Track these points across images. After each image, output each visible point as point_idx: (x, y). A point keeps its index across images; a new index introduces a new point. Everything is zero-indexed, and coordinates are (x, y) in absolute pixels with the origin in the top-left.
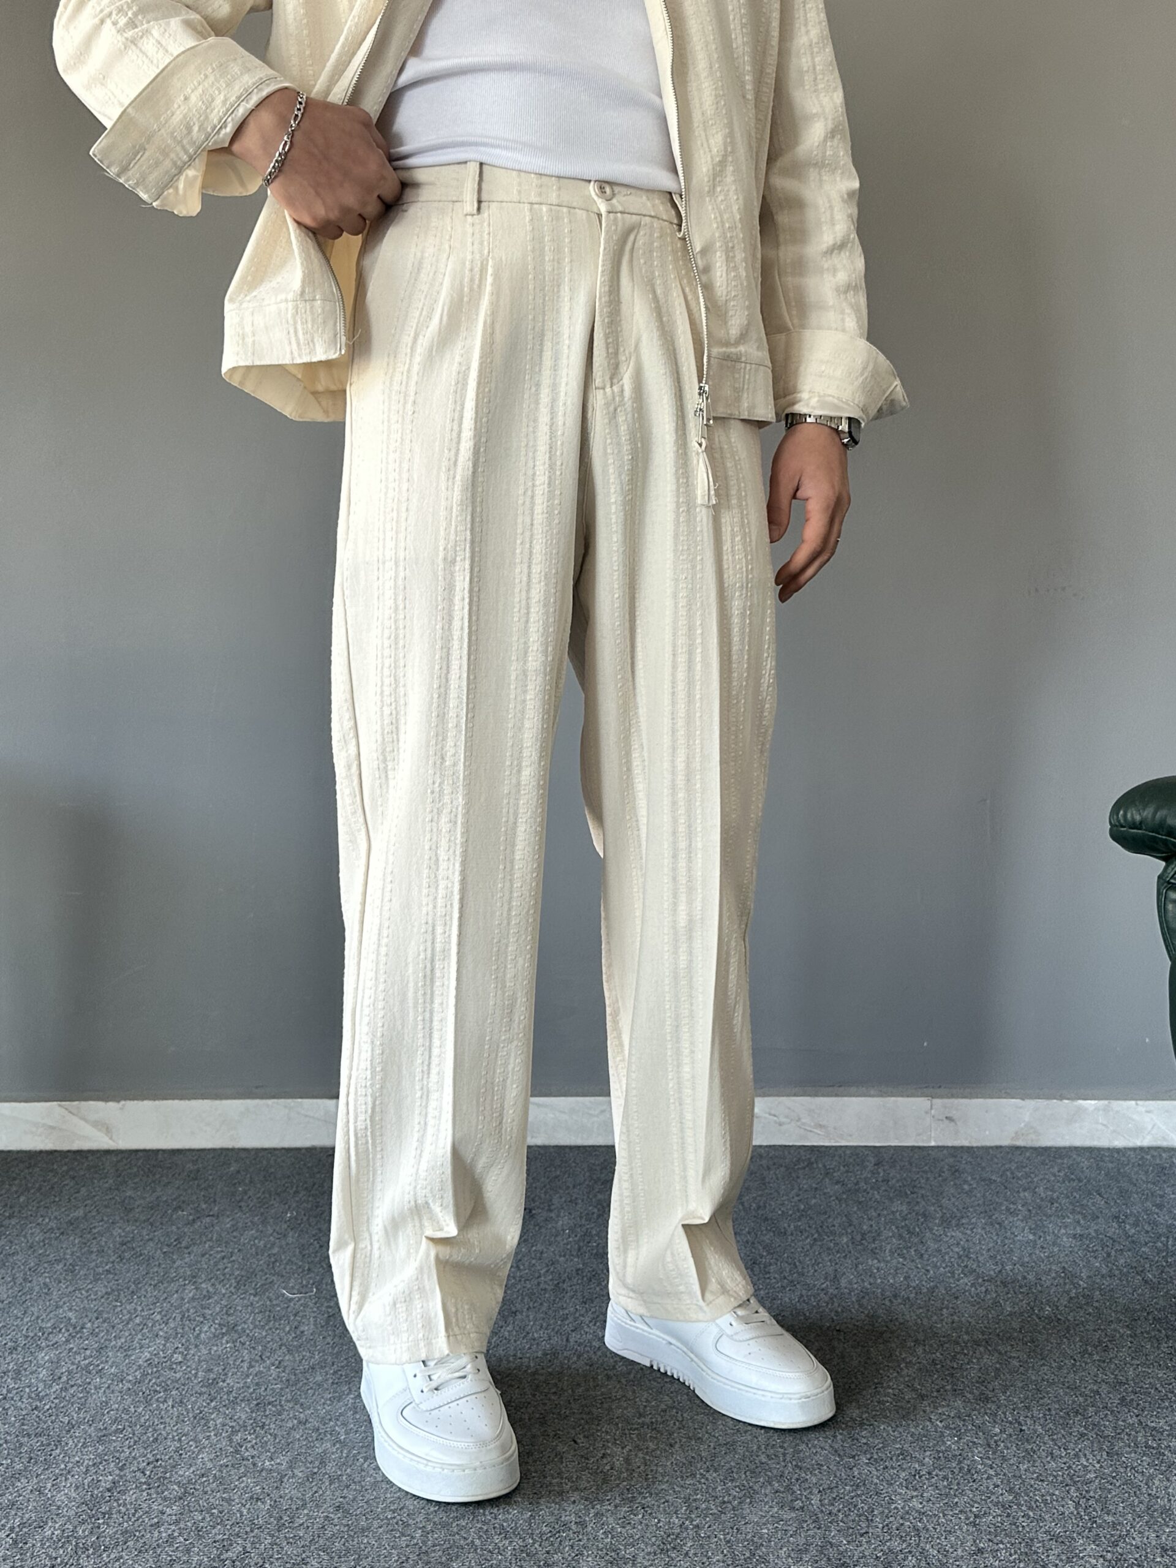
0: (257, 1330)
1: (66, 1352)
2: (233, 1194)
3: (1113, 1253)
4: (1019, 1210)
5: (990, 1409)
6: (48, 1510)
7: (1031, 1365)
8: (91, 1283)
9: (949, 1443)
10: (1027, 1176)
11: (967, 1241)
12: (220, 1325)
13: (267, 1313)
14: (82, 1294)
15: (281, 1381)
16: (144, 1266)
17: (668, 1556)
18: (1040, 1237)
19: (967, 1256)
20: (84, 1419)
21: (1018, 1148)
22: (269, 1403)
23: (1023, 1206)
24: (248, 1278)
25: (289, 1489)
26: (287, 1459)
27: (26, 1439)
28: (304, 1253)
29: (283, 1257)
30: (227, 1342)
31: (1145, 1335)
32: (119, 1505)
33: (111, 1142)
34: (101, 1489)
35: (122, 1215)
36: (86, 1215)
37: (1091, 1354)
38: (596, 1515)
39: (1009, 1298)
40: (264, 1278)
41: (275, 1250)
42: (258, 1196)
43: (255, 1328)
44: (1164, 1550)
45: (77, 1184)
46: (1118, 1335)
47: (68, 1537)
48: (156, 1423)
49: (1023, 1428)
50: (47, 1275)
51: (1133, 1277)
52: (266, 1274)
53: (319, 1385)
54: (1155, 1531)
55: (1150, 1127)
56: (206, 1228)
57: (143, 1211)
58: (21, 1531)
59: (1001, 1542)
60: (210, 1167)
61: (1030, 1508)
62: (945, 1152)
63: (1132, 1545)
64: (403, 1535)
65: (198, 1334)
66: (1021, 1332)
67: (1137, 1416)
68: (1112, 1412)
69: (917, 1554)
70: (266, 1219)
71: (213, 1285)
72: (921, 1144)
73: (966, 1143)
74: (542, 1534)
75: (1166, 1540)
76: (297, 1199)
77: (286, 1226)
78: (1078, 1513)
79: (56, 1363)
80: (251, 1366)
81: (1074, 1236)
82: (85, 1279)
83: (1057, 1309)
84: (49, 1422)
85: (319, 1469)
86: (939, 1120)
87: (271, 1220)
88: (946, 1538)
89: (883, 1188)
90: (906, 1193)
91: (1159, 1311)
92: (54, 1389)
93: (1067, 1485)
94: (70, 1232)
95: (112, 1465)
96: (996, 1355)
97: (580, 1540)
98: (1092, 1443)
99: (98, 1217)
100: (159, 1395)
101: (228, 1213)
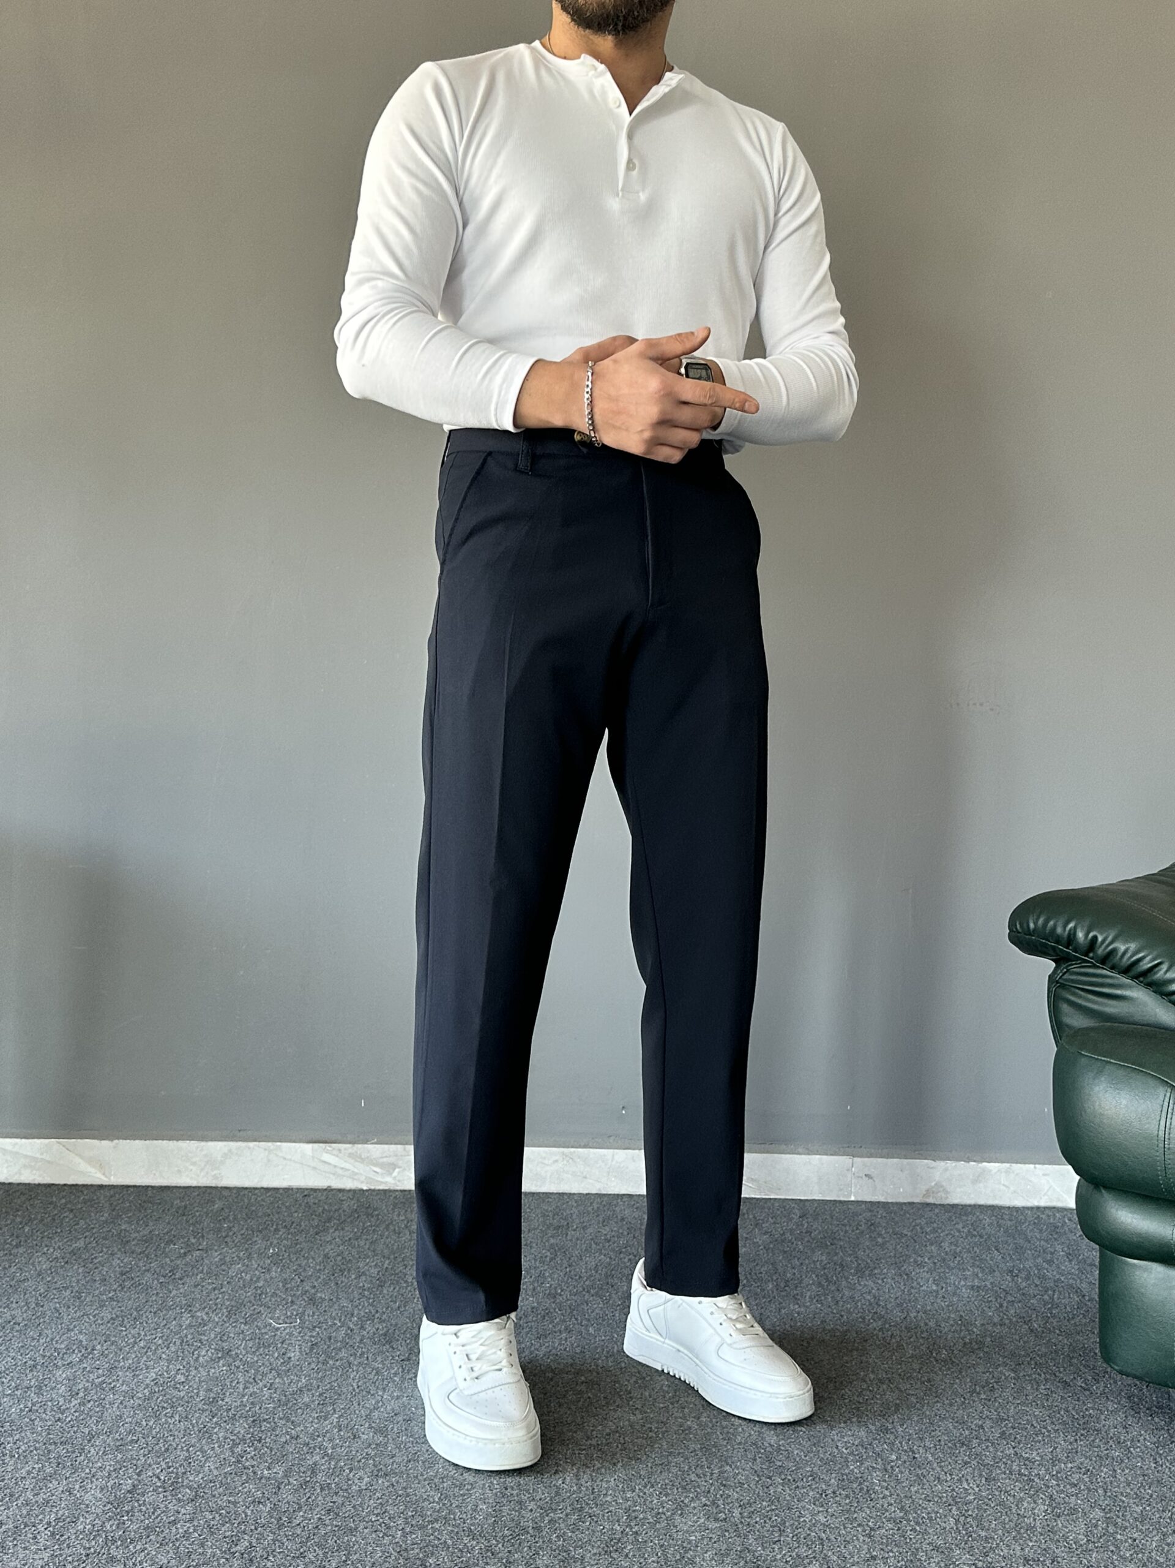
0: (249, 1355)
1: (81, 1370)
2: (220, 1230)
3: (1005, 1304)
4: (925, 1263)
5: (889, 1439)
6: (78, 1509)
7: (926, 1401)
8: (97, 1309)
9: (852, 1467)
10: (934, 1231)
11: (878, 1289)
12: (216, 1349)
13: (257, 1340)
14: (89, 1319)
15: (274, 1401)
16: (144, 1294)
17: (611, 1557)
18: (942, 1288)
19: (877, 1303)
20: (103, 1430)
21: (928, 1204)
22: (264, 1420)
23: (929, 1259)
24: (238, 1308)
25: (286, 1495)
26: (282, 1469)
27: (53, 1446)
28: (287, 1286)
29: (268, 1290)
30: (223, 1366)
31: (1027, 1378)
32: (140, 1506)
33: (105, 1179)
34: (123, 1491)
35: (119, 1247)
36: (86, 1247)
37: (979, 1393)
38: (550, 1521)
39: (911, 1342)
40: (252, 1308)
41: (260, 1284)
42: (243, 1232)
43: (247, 1353)
44: (1027, 1560)
45: (75, 1216)
46: (1003, 1377)
47: (98, 1531)
48: (166, 1435)
49: (916, 1456)
50: (56, 1300)
51: (1021, 1327)
52: (253, 1305)
53: (307, 1406)
54: (1020, 1545)
55: (1046, 1188)
56: (197, 1261)
57: (138, 1244)
58: (57, 1525)
59: (891, 1551)
60: (196, 1205)
61: (917, 1523)
62: (863, 1206)
63: (1000, 1556)
64: (385, 1534)
65: (197, 1358)
66: (919, 1372)
67: (1014, 1448)
68: (993, 1444)
69: (820, 1559)
70: (250, 1254)
71: (207, 1313)
72: (842, 1199)
73: (882, 1199)
74: (504, 1537)
75: (1029, 1552)
76: (277, 1236)
77: (269, 1261)
78: (957, 1528)
79: (72, 1380)
80: (246, 1388)
81: (972, 1287)
82: (91, 1305)
83: (953, 1354)
84: (72, 1432)
85: (311, 1478)
86: (859, 1177)
87: (255, 1255)
88: (845, 1547)
89: (806, 1239)
90: (827, 1245)
91: (1041, 1357)
92: (73, 1404)
93: (949, 1505)
94: (74, 1262)
95: (130, 1471)
96: (897, 1392)
97: (537, 1542)
98: (974, 1469)
99: (99, 1248)
100: (167, 1411)
101: (216, 1248)
